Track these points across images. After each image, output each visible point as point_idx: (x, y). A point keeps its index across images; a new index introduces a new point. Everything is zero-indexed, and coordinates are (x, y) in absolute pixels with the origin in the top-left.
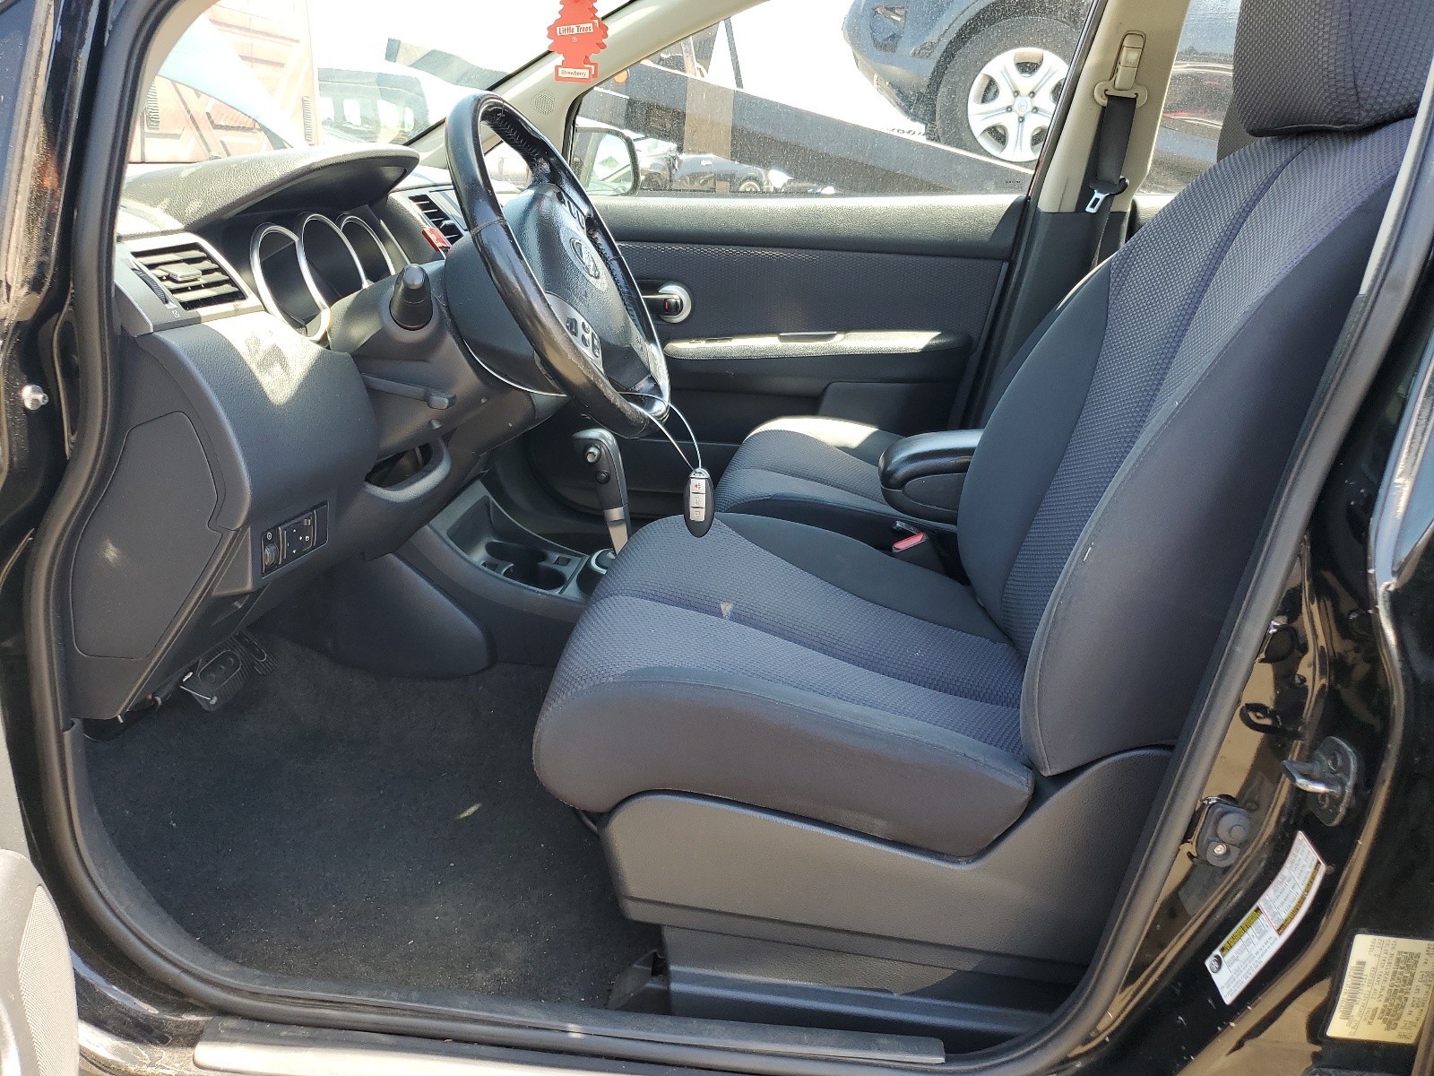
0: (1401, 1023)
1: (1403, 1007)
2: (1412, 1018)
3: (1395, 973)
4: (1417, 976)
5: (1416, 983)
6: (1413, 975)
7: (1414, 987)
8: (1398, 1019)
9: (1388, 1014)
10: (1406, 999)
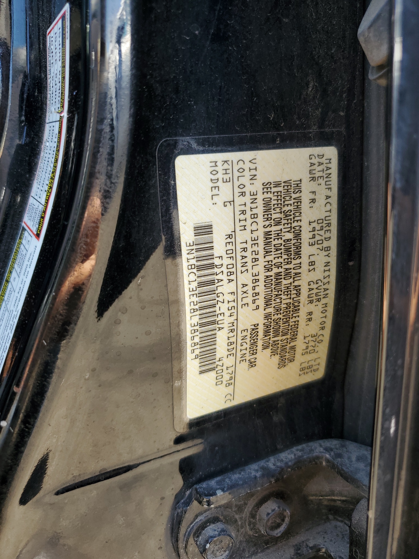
0: (300, 344)
1: (296, 309)
2: (313, 328)
3: (267, 234)
4: (306, 236)
5: (306, 250)
6: (298, 236)
7: (305, 260)
8: (294, 338)
9: (276, 333)
10: (298, 289)
